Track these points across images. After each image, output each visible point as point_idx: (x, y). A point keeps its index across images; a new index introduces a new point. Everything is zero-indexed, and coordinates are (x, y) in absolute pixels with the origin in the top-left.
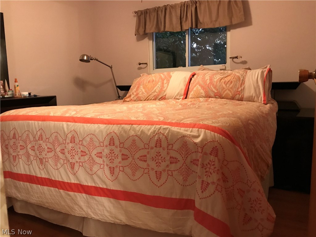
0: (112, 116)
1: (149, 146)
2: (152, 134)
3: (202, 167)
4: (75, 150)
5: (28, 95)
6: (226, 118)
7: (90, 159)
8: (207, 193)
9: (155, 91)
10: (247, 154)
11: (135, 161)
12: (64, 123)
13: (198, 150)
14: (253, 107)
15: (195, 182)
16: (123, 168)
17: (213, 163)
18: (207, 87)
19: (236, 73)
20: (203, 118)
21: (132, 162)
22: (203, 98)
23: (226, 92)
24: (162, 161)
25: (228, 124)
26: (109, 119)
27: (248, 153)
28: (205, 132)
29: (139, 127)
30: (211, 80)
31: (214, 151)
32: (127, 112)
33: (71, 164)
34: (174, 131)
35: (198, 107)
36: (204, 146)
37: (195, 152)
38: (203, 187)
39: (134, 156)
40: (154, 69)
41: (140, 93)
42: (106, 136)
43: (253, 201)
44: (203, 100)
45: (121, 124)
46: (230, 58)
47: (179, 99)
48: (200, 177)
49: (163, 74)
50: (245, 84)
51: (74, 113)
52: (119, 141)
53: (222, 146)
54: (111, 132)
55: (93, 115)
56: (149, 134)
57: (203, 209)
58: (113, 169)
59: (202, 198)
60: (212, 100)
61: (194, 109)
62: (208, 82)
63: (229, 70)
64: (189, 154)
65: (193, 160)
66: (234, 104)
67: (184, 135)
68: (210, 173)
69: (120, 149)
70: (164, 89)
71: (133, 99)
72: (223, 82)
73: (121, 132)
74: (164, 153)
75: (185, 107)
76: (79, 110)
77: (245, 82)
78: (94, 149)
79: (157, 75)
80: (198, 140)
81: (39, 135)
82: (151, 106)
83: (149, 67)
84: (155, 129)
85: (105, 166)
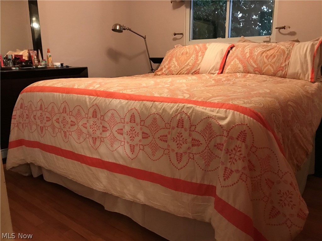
0: (135, 91)
1: (170, 125)
2: (174, 113)
3: (227, 153)
4: (97, 125)
5: (60, 66)
6: (261, 98)
7: (111, 135)
8: (229, 182)
9: (188, 64)
10: (281, 141)
11: (155, 141)
12: (87, 96)
13: (223, 134)
14: (297, 86)
15: (218, 168)
16: (143, 147)
17: (239, 149)
18: (246, 62)
19: (281, 46)
20: (234, 97)
21: (152, 141)
22: (241, 74)
23: (267, 68)
24: (183, 143)
25: (263, 105)
26: (131, 94)
27: (283, 140)
28: (234, 113)
29: (161, 104)
30: (251, 53)
31: (242, 136)
32: (152, 87)
33: (93, 139)
34: (198, 111)
35: (233, 83)
36: (230, 130)
37: (220, 135)
38: (226, 174)
39: (154, 136)
40: (191, 40)
41: (173, 66)
42: (128, 113)
43: (283, 193)
44: (240, 76)
45: (143, 100)
46: (276, 28)
47: (214, 74)
48: (223, 163)
49: (198, 46)
50: (290, 59)
51: (98, 86)
52: (140, 119)
53: (251, 131)
54: (132, 108)
55: (116, 90)
56: (171, 113)
57: (224, 198)
58: (134, 147)
59: (224, 187)
60: (250, 76)
61: (227, 86)
62: (248, 55)
63: (273, 42)
64: (213, 137)
65: (217, 144)
66: (274, 82)
67: (209, 115)
68: (235, 159)
69: (141, 126)
70: (198, 62)
71: (164, 73)
72: (265, 56)
73: (142, 109)
74: (185, 135)
75: (218, 83)
76: (103, 84)
77: (290, 56)
78: (115, 125)
79: (192, 46)
80: (224, 123)
81: (63, 107)
82: (181, 81)
83: (185, 37)
84: (178, 108)
85: (126, 144)
